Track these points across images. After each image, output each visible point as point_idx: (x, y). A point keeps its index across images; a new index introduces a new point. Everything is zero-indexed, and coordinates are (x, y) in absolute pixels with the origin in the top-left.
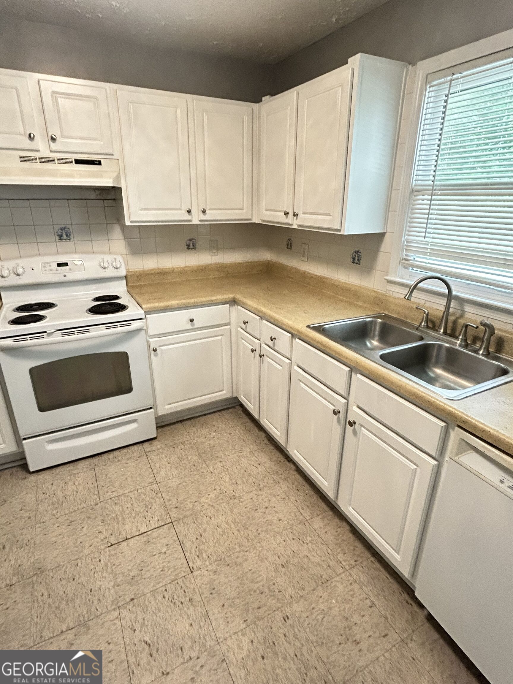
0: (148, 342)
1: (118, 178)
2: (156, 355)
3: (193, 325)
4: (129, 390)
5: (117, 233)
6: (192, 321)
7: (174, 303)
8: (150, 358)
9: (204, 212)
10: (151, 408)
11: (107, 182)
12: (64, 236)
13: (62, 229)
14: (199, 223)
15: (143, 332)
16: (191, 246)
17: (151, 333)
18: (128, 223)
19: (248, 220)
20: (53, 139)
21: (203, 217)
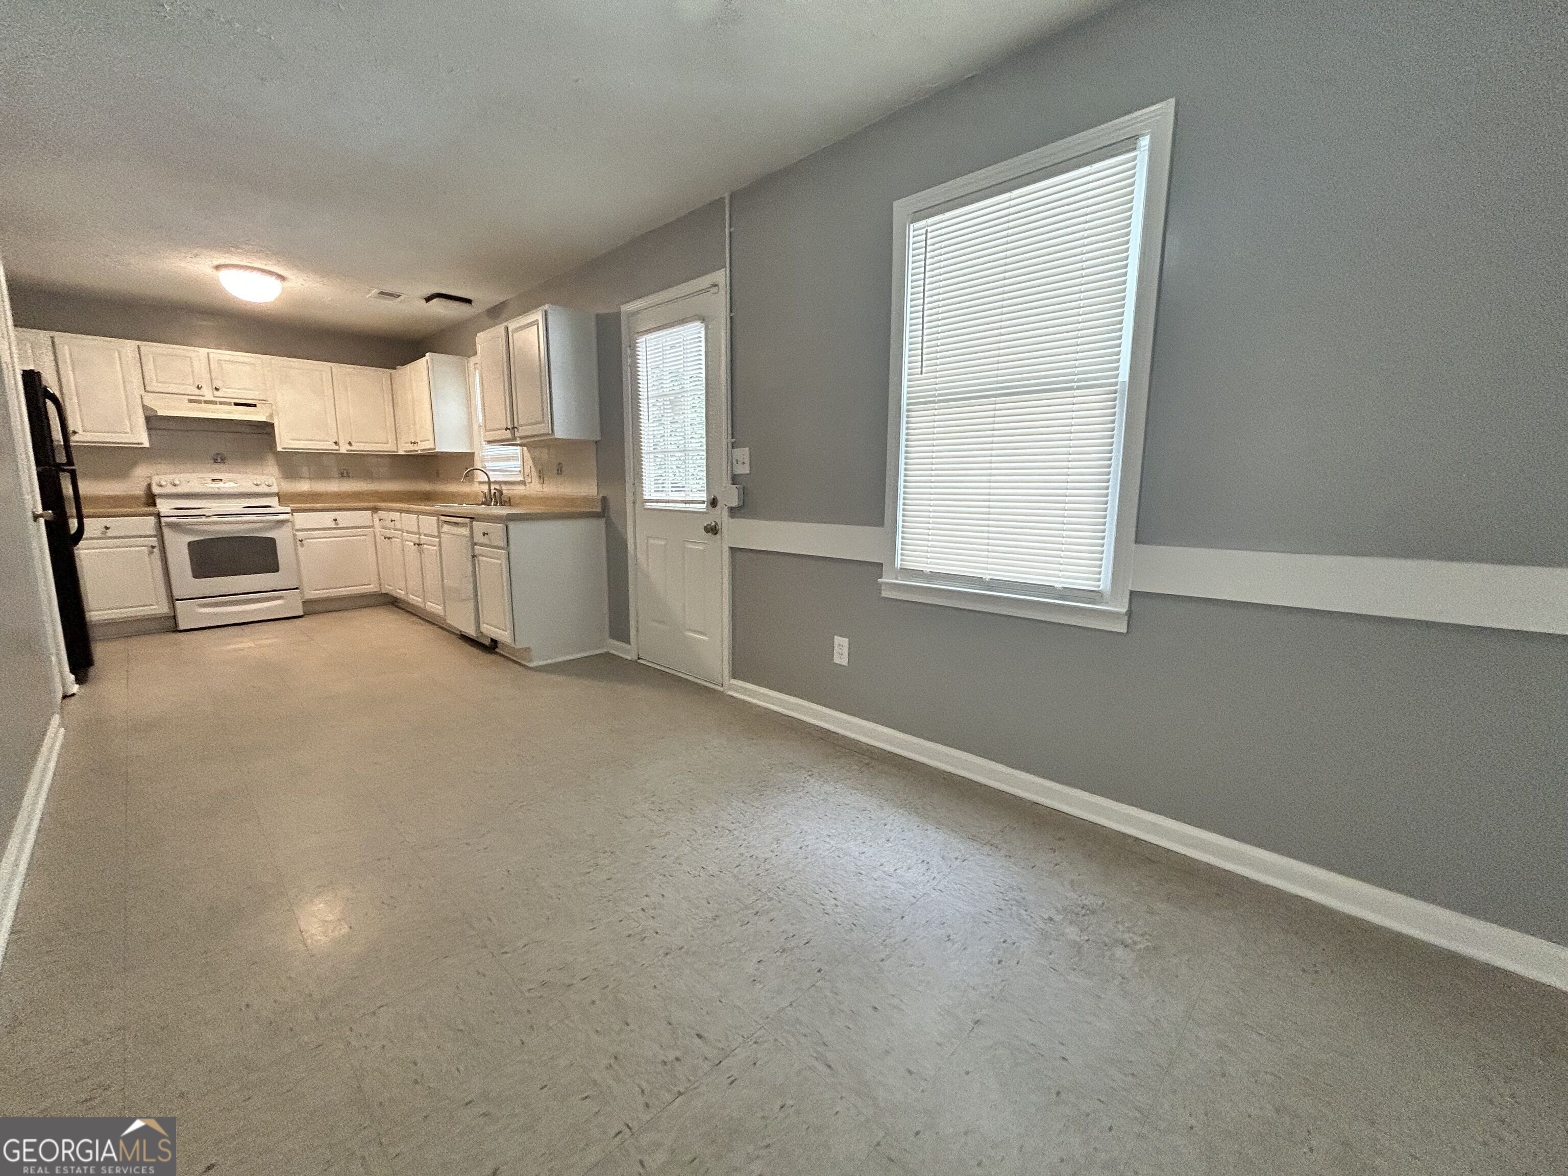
0: (294, 535)
1: (271, 416)
2: (302, 545)
3: (337, 524)
4: (277, 570)
5: (271, 461)
6: (335, 520)
7: (318, 505)
8: (296, 550)
9: (350, 444)
10: (297, 588)
11: (262, 418)
12: (219, 460)
13: (218, 454)
14: (346, 452)
15: (290, 524)
16: (345, 474)
17: (298, 527)
18: (279, 449)
19: (394, 452)
20: (217, 389)
21: (350, 448)
